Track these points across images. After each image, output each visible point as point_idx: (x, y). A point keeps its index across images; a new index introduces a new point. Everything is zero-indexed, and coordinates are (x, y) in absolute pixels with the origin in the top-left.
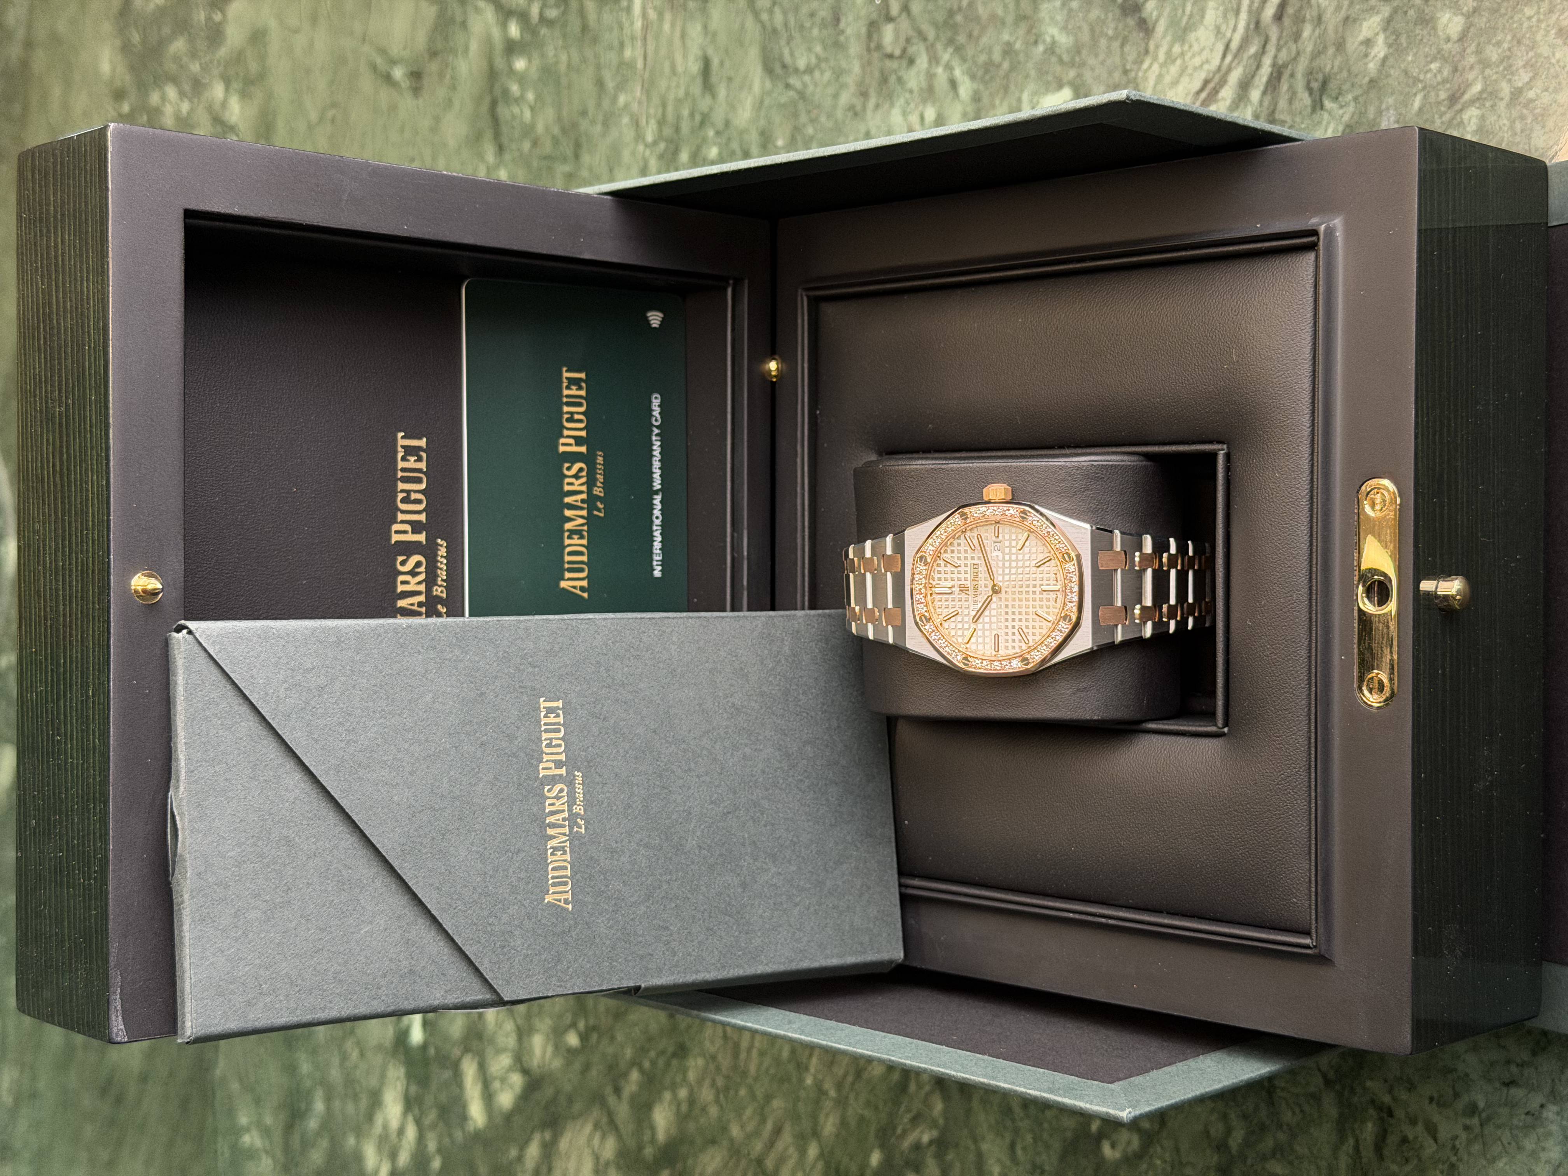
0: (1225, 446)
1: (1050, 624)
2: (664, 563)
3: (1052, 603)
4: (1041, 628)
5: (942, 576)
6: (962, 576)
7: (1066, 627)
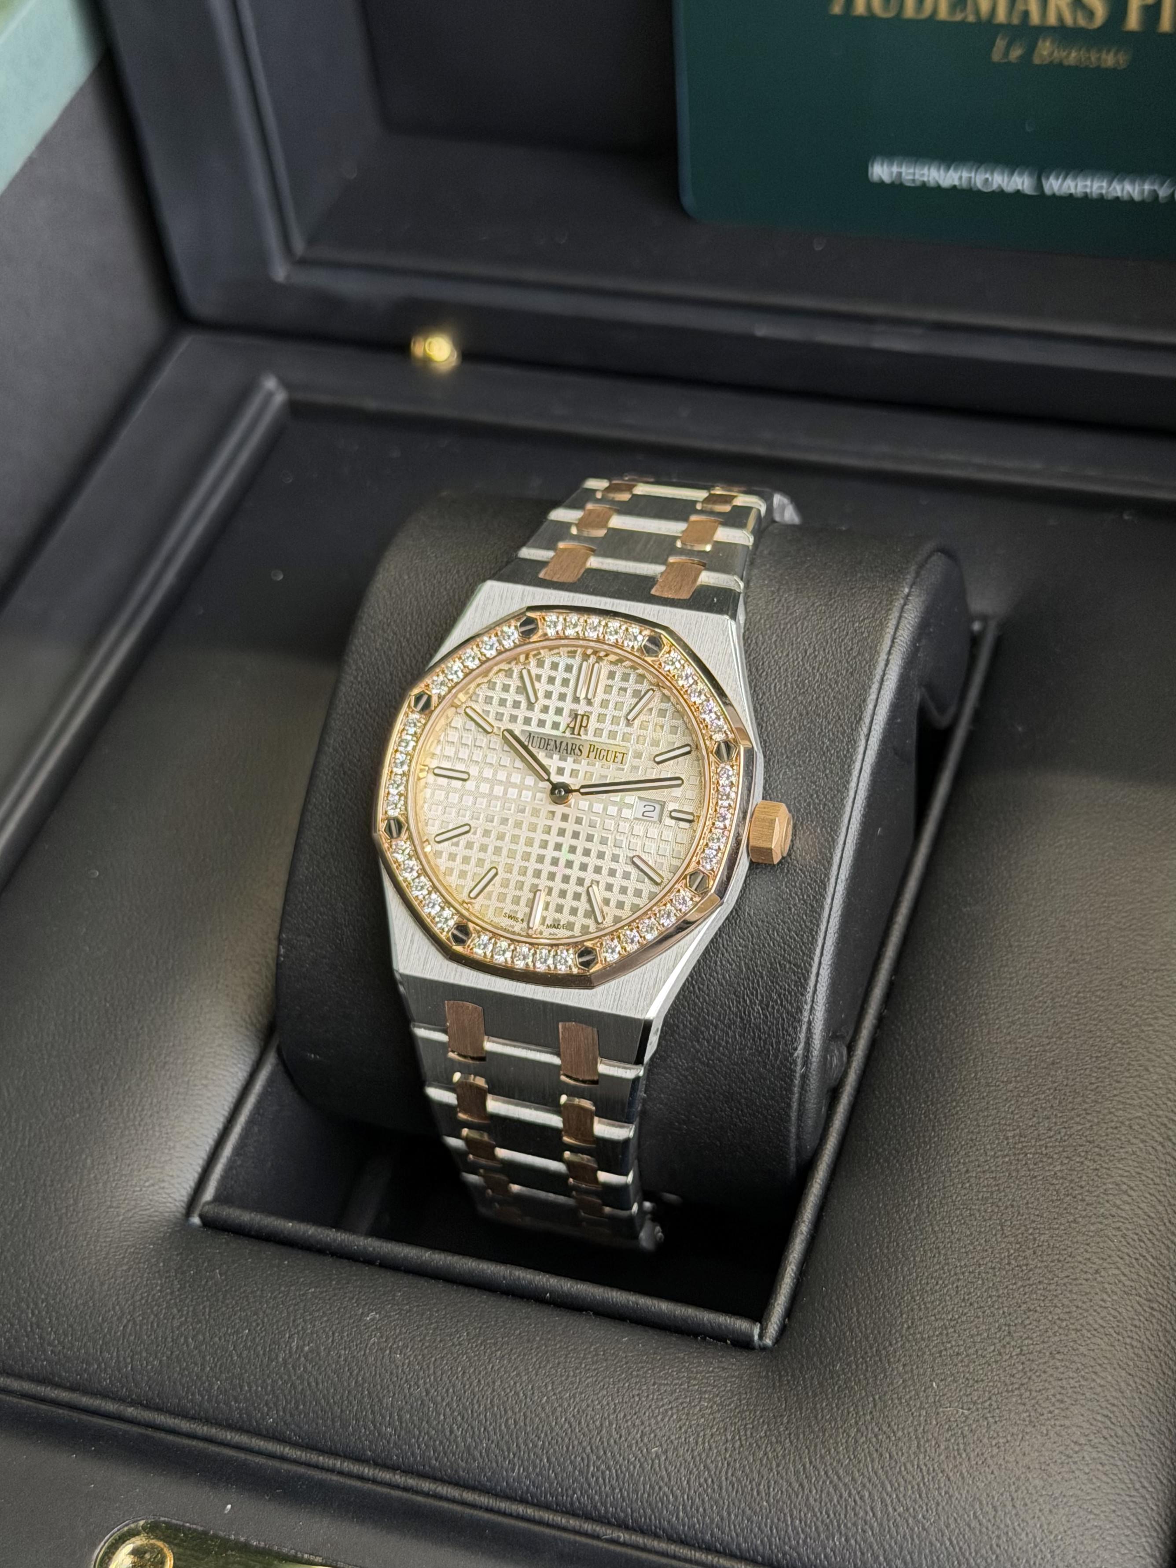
0: (768, 1342)
1: (464, 896)
2: (897, 188)
3: (508, 907)
4: (463, 874)
5: (617, 682)
6: (607, 726)
7: (445, 927)
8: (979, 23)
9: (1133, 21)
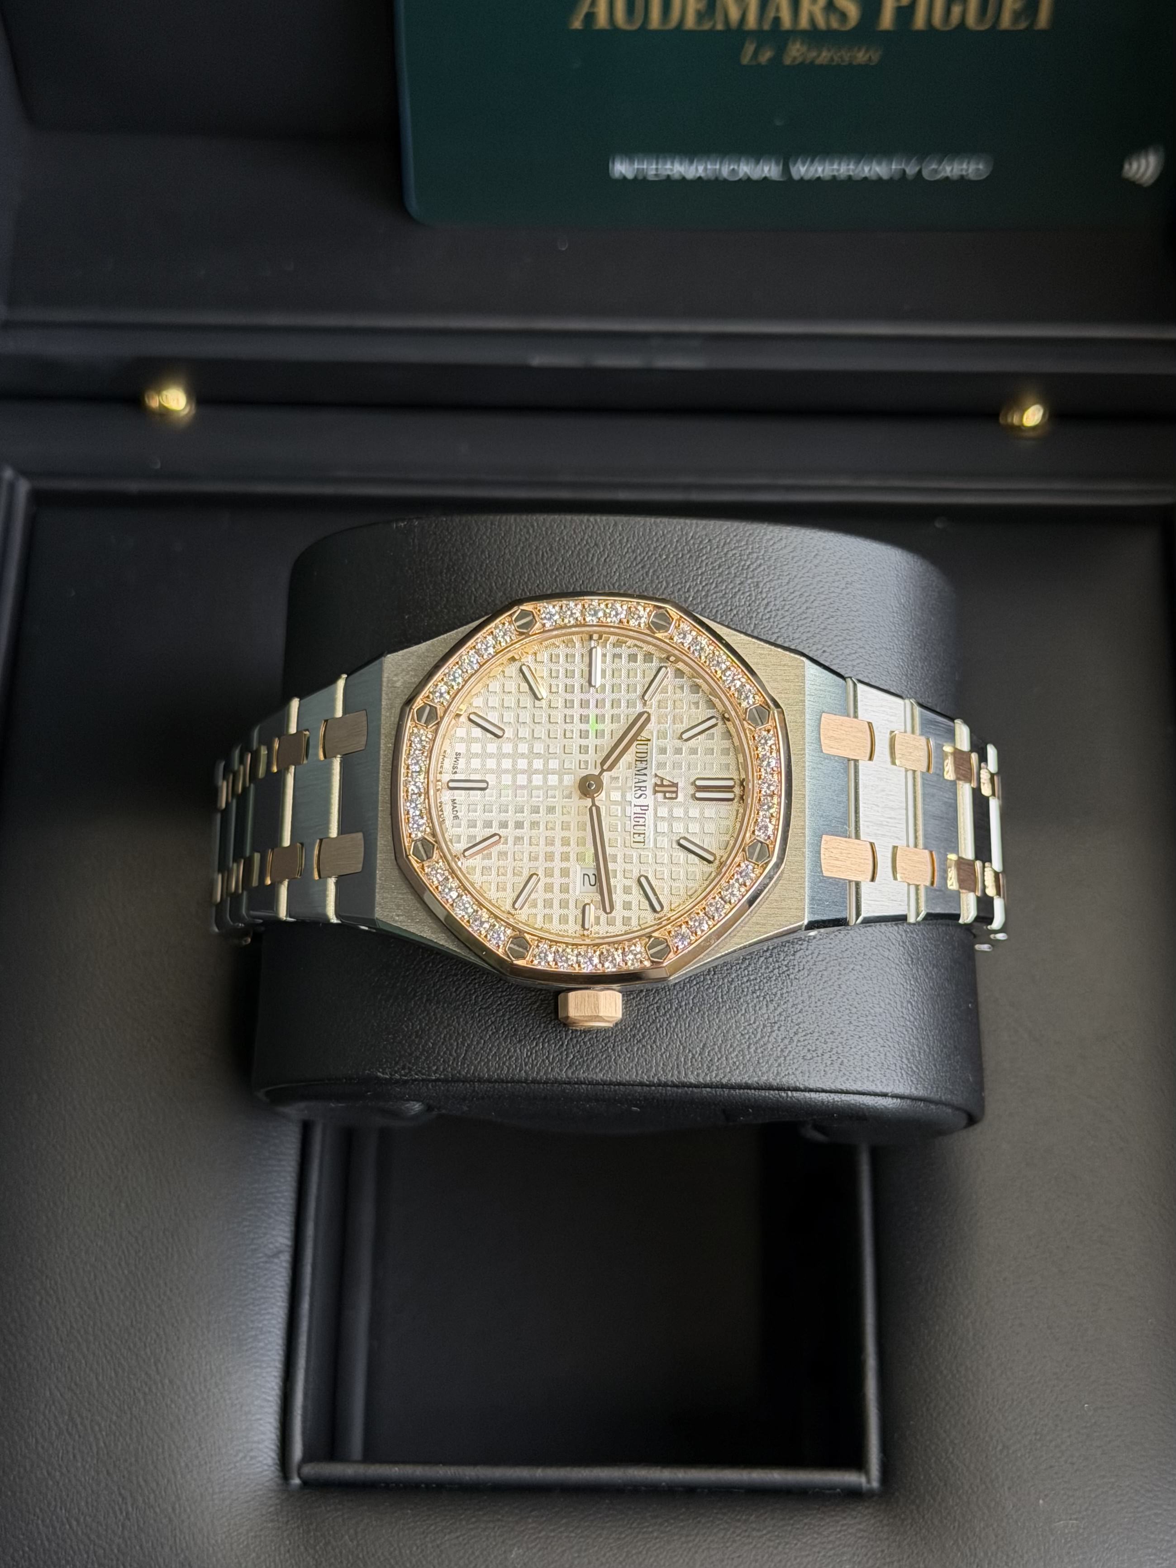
8: (728, 29)
9: (887, 20)
